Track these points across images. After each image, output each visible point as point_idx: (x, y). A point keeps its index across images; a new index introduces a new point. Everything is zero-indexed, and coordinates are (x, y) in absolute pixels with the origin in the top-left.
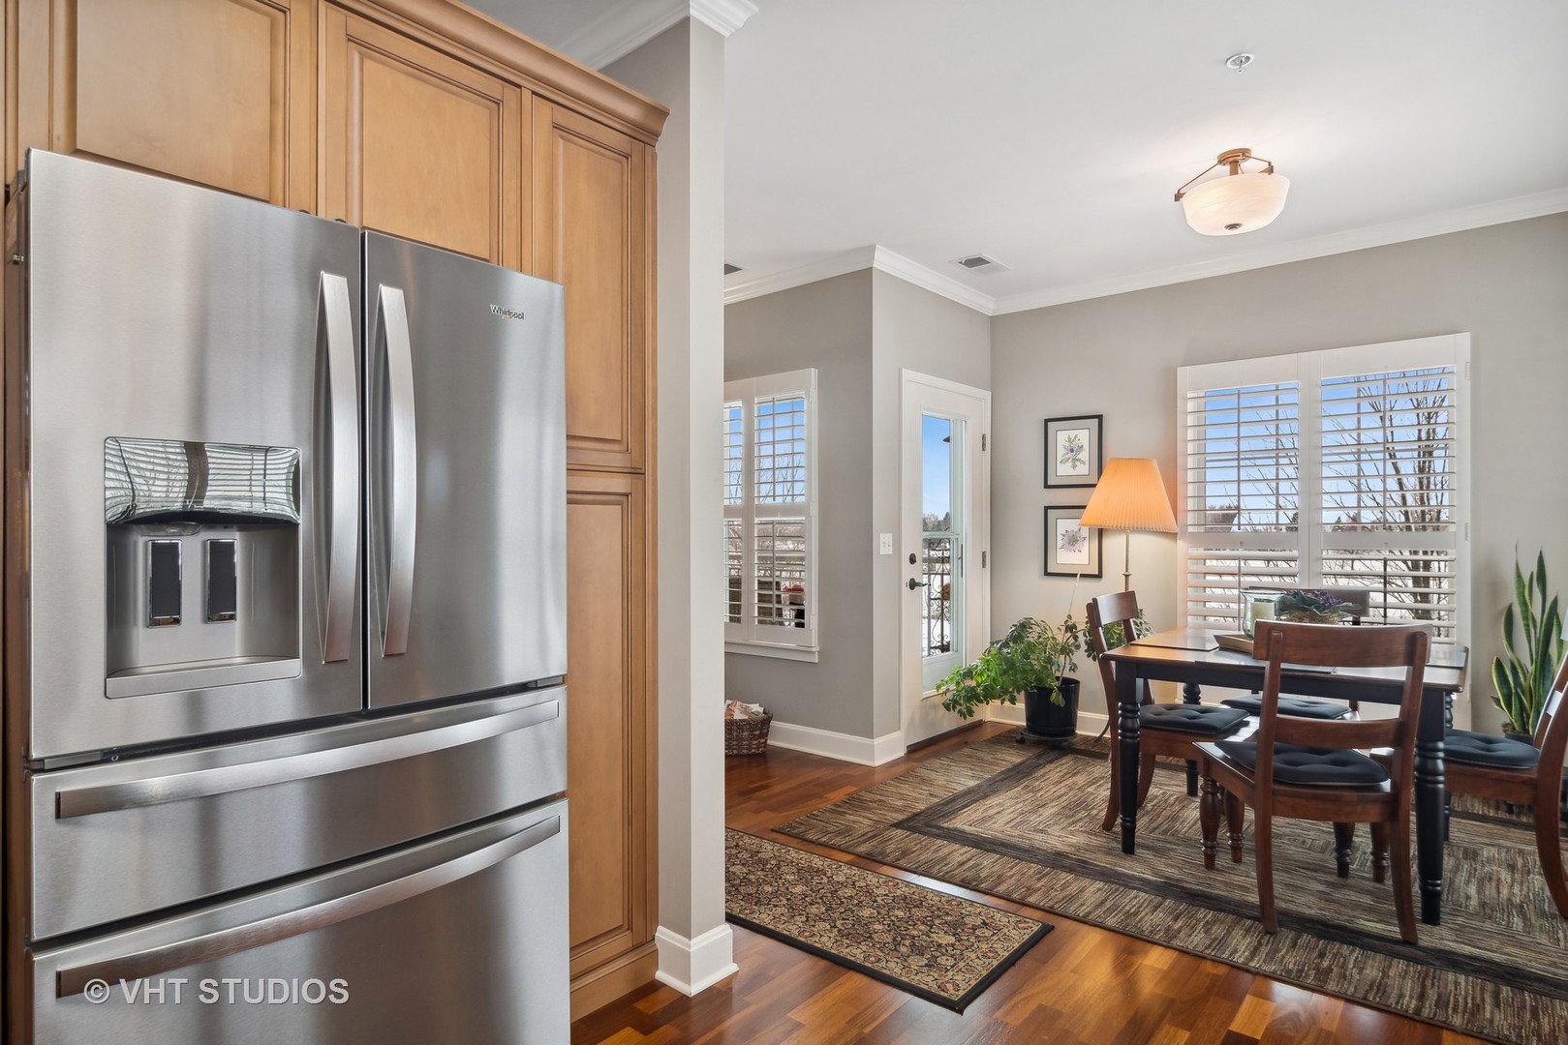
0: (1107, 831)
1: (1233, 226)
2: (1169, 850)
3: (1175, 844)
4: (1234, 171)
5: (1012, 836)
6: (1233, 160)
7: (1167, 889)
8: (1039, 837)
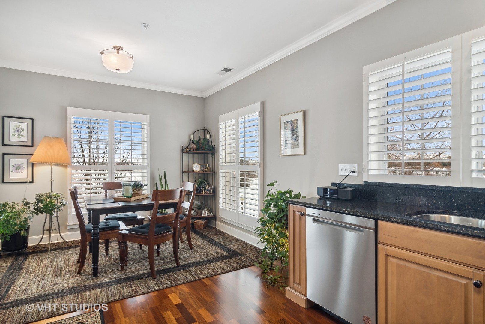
0: (80, 273)
1: (118, 70)
2: (106, 270)
3: (105, 268)
4: (118, 53)
5: (46, 291)
6: (118, 49)
7: (118, 281)
8: (57, 286)
